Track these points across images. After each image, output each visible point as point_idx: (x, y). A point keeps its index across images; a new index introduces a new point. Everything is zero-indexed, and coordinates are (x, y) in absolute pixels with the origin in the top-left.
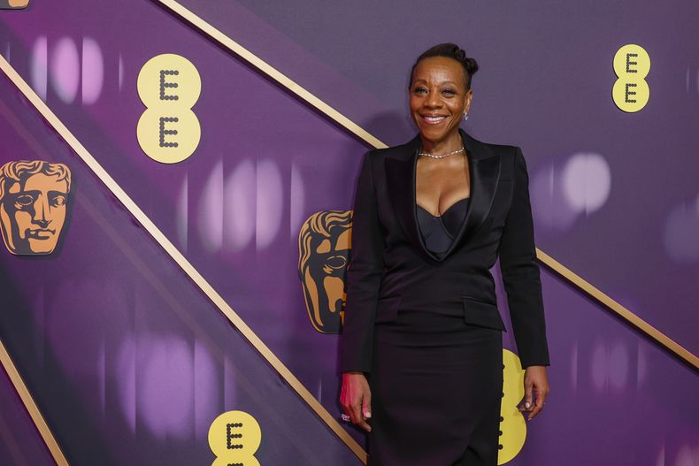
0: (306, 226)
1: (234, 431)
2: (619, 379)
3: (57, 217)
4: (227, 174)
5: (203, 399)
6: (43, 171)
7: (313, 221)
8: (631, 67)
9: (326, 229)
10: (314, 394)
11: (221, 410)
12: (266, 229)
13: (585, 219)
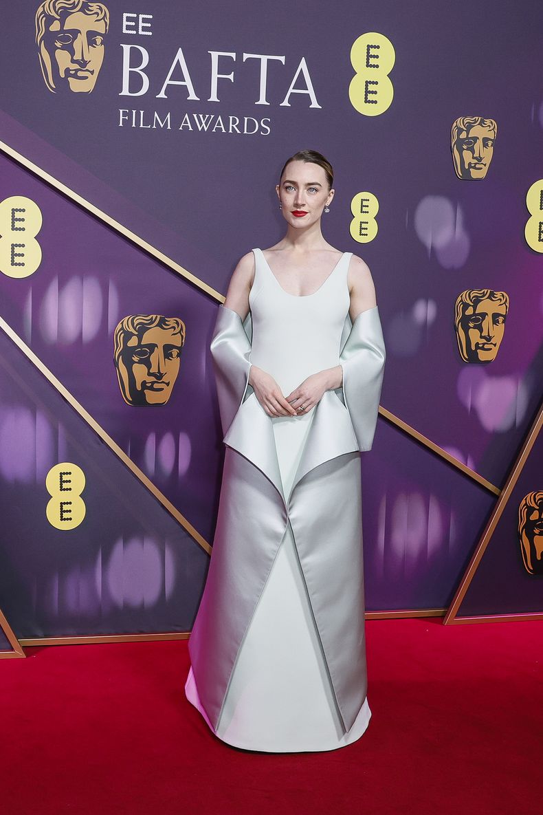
0: (119, 326)
1: (65, 478)
4: (61, 286)
5: (42, 454)
7: (125, 323)
8: (364, 209)
9: (135, 329)
10: (125, 451)
11: (56, 462)
12: (90, 328)
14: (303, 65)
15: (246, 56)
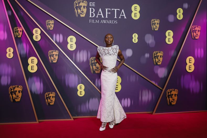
0: (90, 59)
1: (81, 87)
2: (134, 80)
3: (57, 58)
5: (77, 82)
6: (55, 51)
8: (135, 37)
9: (93, 59)
11: (79, 84)
12: (85, 59)
13: (129, 58)
14: (123, 11)
15: (112, 9)
